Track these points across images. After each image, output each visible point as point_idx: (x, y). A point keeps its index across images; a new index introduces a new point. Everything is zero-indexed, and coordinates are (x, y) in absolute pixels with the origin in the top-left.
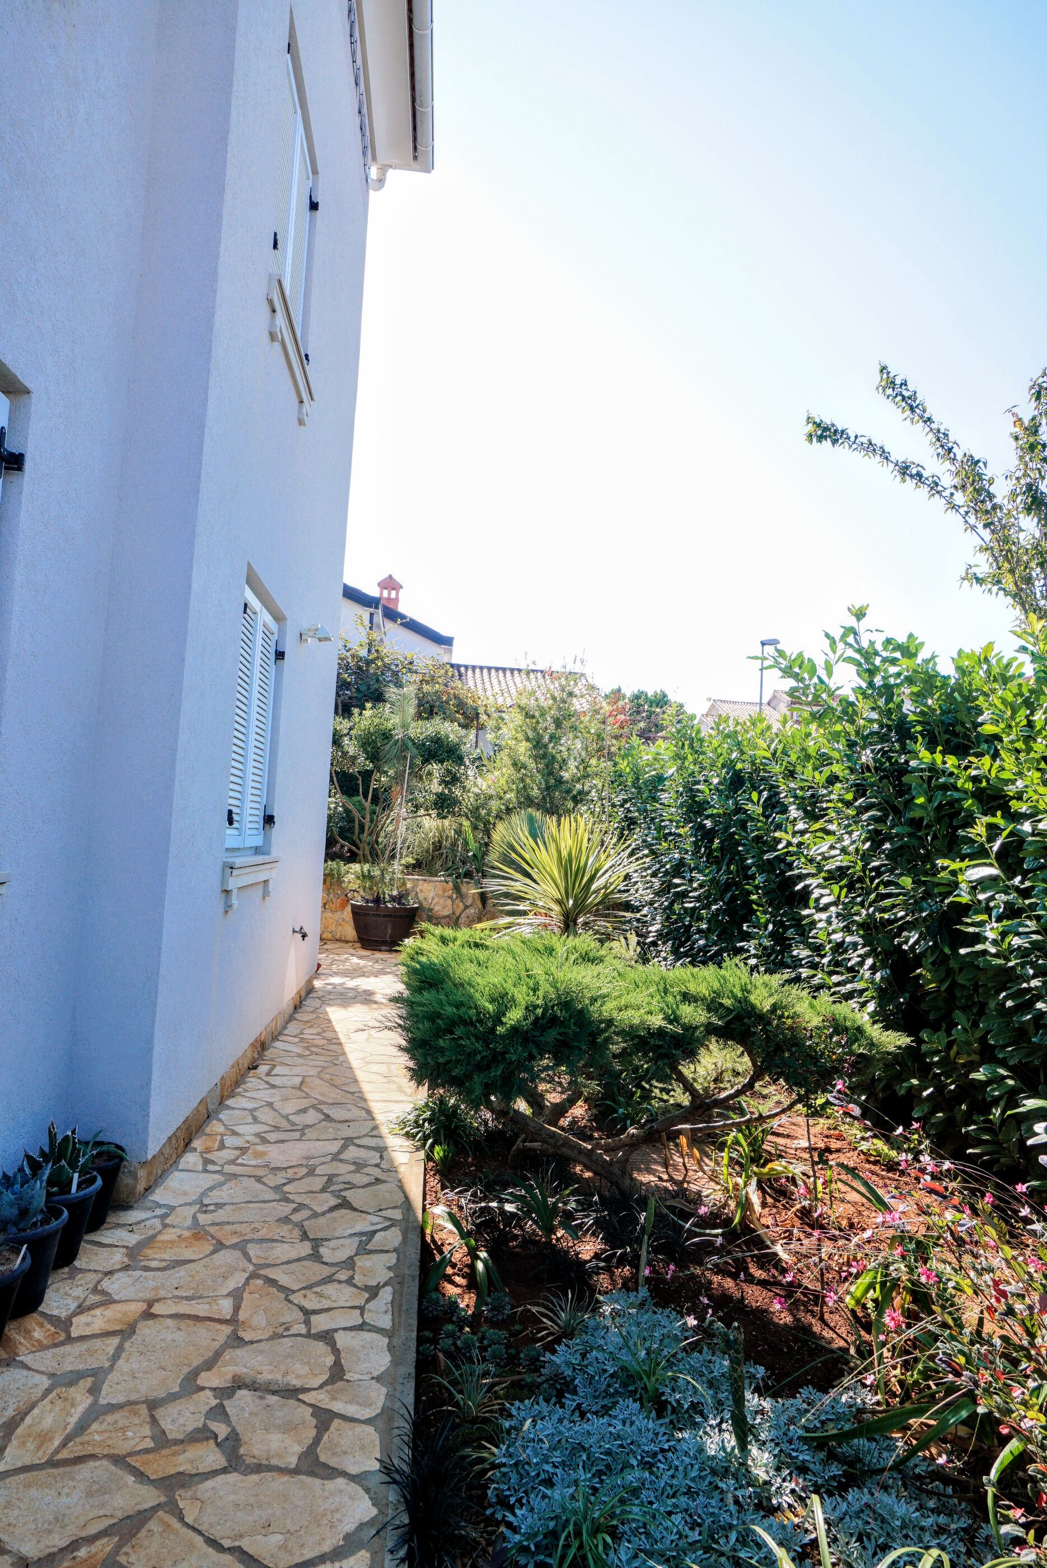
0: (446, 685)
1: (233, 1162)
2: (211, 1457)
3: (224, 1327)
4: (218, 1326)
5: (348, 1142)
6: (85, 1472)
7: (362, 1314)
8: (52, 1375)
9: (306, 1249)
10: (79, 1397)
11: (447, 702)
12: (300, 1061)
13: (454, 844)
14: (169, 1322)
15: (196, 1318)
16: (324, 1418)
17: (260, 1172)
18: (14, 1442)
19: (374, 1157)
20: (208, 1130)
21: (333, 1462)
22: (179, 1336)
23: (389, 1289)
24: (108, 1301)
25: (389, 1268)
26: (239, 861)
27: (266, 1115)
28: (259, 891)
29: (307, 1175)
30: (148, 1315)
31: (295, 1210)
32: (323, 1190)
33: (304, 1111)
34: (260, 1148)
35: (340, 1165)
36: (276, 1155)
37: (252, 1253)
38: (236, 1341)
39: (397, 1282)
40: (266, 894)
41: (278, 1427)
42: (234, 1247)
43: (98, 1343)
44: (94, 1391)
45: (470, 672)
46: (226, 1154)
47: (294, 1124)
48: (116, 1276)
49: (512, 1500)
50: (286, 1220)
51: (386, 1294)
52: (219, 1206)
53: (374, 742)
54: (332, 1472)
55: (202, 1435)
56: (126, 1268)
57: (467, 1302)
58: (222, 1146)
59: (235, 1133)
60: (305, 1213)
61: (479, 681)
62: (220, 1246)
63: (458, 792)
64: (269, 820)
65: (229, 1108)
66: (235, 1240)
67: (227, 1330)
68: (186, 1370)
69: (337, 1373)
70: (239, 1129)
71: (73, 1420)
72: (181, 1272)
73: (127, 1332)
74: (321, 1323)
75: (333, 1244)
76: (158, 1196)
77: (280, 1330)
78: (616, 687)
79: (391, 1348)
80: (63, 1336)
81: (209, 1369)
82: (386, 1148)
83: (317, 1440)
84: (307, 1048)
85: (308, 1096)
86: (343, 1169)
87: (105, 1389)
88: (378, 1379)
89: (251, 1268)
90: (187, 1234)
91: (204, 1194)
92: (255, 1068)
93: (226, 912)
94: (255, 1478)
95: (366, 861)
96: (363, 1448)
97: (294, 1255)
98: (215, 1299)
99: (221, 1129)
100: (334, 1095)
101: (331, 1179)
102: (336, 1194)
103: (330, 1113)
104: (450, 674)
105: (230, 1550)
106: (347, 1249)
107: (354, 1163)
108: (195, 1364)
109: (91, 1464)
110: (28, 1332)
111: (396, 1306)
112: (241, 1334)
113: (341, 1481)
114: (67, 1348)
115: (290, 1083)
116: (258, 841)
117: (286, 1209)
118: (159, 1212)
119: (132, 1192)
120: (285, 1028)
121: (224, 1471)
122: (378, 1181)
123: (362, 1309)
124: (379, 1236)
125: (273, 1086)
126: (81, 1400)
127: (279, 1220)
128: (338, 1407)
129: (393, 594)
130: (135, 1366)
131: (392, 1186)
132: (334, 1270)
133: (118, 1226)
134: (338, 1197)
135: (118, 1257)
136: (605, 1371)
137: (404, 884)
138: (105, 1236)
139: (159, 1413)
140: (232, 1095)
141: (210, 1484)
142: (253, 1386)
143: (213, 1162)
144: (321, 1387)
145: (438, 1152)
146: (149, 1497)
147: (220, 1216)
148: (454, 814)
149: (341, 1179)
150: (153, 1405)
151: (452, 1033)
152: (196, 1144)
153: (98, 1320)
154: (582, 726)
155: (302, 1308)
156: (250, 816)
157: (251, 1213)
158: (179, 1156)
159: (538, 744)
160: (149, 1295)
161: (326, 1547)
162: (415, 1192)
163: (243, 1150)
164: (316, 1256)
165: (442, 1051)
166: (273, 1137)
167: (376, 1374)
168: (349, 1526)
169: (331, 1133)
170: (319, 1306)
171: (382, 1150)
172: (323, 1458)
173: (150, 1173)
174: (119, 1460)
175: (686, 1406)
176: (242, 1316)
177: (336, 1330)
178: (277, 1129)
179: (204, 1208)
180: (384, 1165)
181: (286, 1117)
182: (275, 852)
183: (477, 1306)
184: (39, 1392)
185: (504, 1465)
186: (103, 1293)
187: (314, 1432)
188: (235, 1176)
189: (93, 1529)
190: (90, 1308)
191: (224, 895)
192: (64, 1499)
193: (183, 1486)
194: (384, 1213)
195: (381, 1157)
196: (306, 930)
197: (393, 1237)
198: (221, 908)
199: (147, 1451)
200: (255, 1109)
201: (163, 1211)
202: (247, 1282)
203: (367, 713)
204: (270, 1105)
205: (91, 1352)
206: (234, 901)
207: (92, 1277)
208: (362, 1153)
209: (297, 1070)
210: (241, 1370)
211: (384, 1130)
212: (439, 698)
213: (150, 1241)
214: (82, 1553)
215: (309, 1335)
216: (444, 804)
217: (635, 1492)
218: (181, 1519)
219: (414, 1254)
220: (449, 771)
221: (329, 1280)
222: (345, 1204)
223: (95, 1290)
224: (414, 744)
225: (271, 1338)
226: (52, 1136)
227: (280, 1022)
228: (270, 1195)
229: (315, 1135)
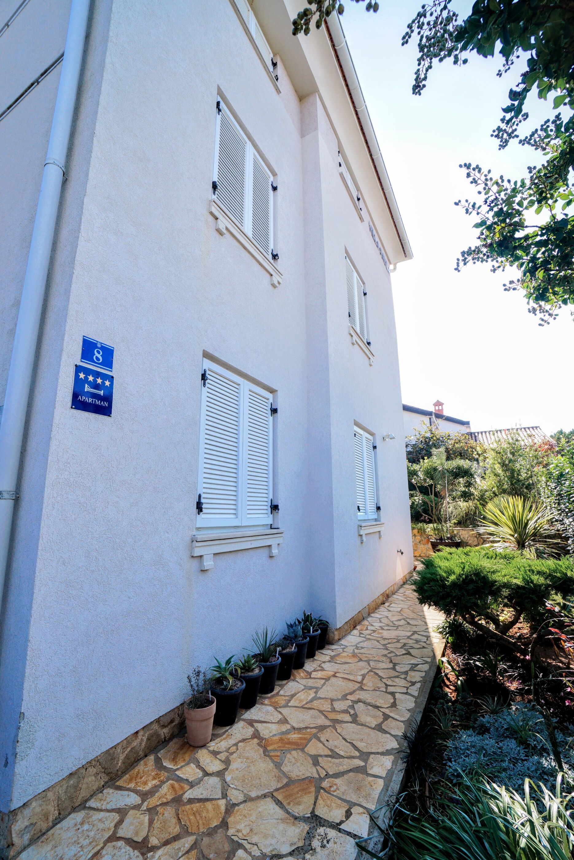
0: (466, 443)
1: (370, 635)
2: (347, 718)
3: (358, 684)
4: (356, 683)
5: (415, 633)
6: (311, 712)
7: (407, 690)
8: (305, 686)
9: (391, 665)
10: (311, 693)
11: (467, 450)
12: (403, 603)
13: (475, 513)
14: (341, 679)
15: (349, 680)
16: (386, 717)
17: (379, 639)
18: (293, 700)
19: (424, 639)
20: (363, 623)
21: (387, 729)
22: (343, 683)
23: (420, 684)
24: (323, 670)
25: (421, 677)
26: (363, 524)
27: (385, 621)
28: (377, 535)
29: (396, 642)
30: (334, 676)
31: (389, 653)
32: (401, 648)
33: (400, 620)
34: (380, 631)
35: (410, 640)
36: (386, 634)
37: (371, 664)
38: (361, 689)
39: (424, 681)
40: (380, 537)
41: (371, 716)
42: (365, 661)
43: (318, 680)
44: (316, 693)
45: (480, 435)
46: (368, 632)
47: (395, 624)
48: (326, 663)
49: (452, 760)
50: (385, 656)
51: (418, 685)
52: (362, 648)
53: (430, 472)
54: (386, 732)
55: (346, 712)
56: (329, 661)
57: (453, 696)
58: (367, 629)
59: (372, 625)
60: (393, 654)
61: (485, 438)
62: (361, 660)
63: (472, 490)
64: (378, 508)
65: (372, 617)
66: (366, 659)
67: (359, 685)
68: (344, 693)
69: (394, 705)
70: (374, 624)
71: (309, 699)
72: (347, 666)
73: (327, 679)
74: (391, 689)
75: (400, 666)
76: (343, 642)
77: (377, 689)
78: (560, 430)
79: (415, 702)
80: (309, 677)
81: (351, 695)
82: (430, 636)
83: (382, 722)
84: (406, 598)
85: (402, 615)
86: (410, 642)
87: (319, 693)
88: (408, 710)
89: (370, 668)
90: (350, 655)
91: (358, 643)
92: (384, 604)
93: (362, 543)
94: (360, 727)
95: (436, 522)
96: (398, 728)
97: (386, 667)
98: (356, 675)
99: (367, 623)
100: (412, 615)
101: (405, 645)
102: (405, 649)
103: (410, 622)
104: (467, 438)
105: (349, 742)
106: (407, 668)
107: (416, 640)
108: (347, 692)
109: (313, 710)
110: (299, 674)
111: (421, 690)
112: (363, 687)
113: (388, 735)
114: (309, 680)
115: (396, 610)
116: (375, 517)
117: (387, 652)
118: (342, 647)
119: (333, 639)
120: (398, 590)
121: (351, 722)
122: (424, 647)
123: (407, 688)
124: (419, 666)
125: (389, 611)
126: (312, 694)
127: (383, 655)
128: (392, 715)
129: (440, 407)
130: (329, 689)
131: (429, 650)
132: (399, 674)
133: (329, 649)
134: (407, 651)
135: (327, 658)
136: (503, 727)
137: (453, 532)
138: (324, 651)
139: (334, 703)
140: (373, 612)
141: (346, 724)
142: (364, 703)
143: (362, 634)
144: (387, 708)
145: (450, 639)
146: (328, 723)
147: (362, 651)
148: (471, 499)
149: (409, 645)
150: (332, 700)
151: (429, 584)
152: (358, 627)
153: (319, 674)
154: (526, 453)
155: (385, 684)
156: (371, 507)
157: (374, 652)
158: (351, 631)
159: (503, 465)
160: (335, 670)
161: (380, 751)
162: (439, 653)
163: (374, 631)
164: (394, 669)
165: (426, 591)
166: (386, 628)
167: (408, 708)
168: (389, 748)
169: (409, 629)
170: (392, 684)
171: (428, 637)
172: (383, 727)
173: (339, 634)
174: (321, 712)
175: (539, 748)
176: (364, 682)
177: (396, 692)
178: (388, 625)
179: (357, 648)
180: (428, 642)
181: (392, 622)
182: (383, 520)
183: (457, 697)
184: (301, 689)
185: (451, 747)
186: (322, 667)
187: (382, 720)
188: (370, 639)
189: (311, 726)
190: (318, 671)
191: (360, 537)
192: (304, 717)
193: (338, 723)
194: (424, 659)
195: (427, 639)
196: (402, 551)
197: (426, 667)
198: (359, 542)
199: (329, 711)
200: (381, 618)
201: (344, 647)
202: (368, 673)
203: (426, 461)
204: (387, 617)
205: (317, 683)
206: (364, 538)
207: (319, 662)
208: (420, 637)
209: (400, 606)
210: (361, 697)
211: (430, 630)
212: (464, 449)
213: (338, 655)
214: (308, 730)
215: (386, 692)
216: (466, 496)
217: (505, 770)
218: (336, 731)
219: (432, 674)
220: (468, 481)
221: (397, 677)
222: (409, 653)
223: (319, 666)
224: (448, 471)
225: (373, 690)
226: (305, 615)
227: (396, 587)
228: (381, 647)
229: (402, 629)
